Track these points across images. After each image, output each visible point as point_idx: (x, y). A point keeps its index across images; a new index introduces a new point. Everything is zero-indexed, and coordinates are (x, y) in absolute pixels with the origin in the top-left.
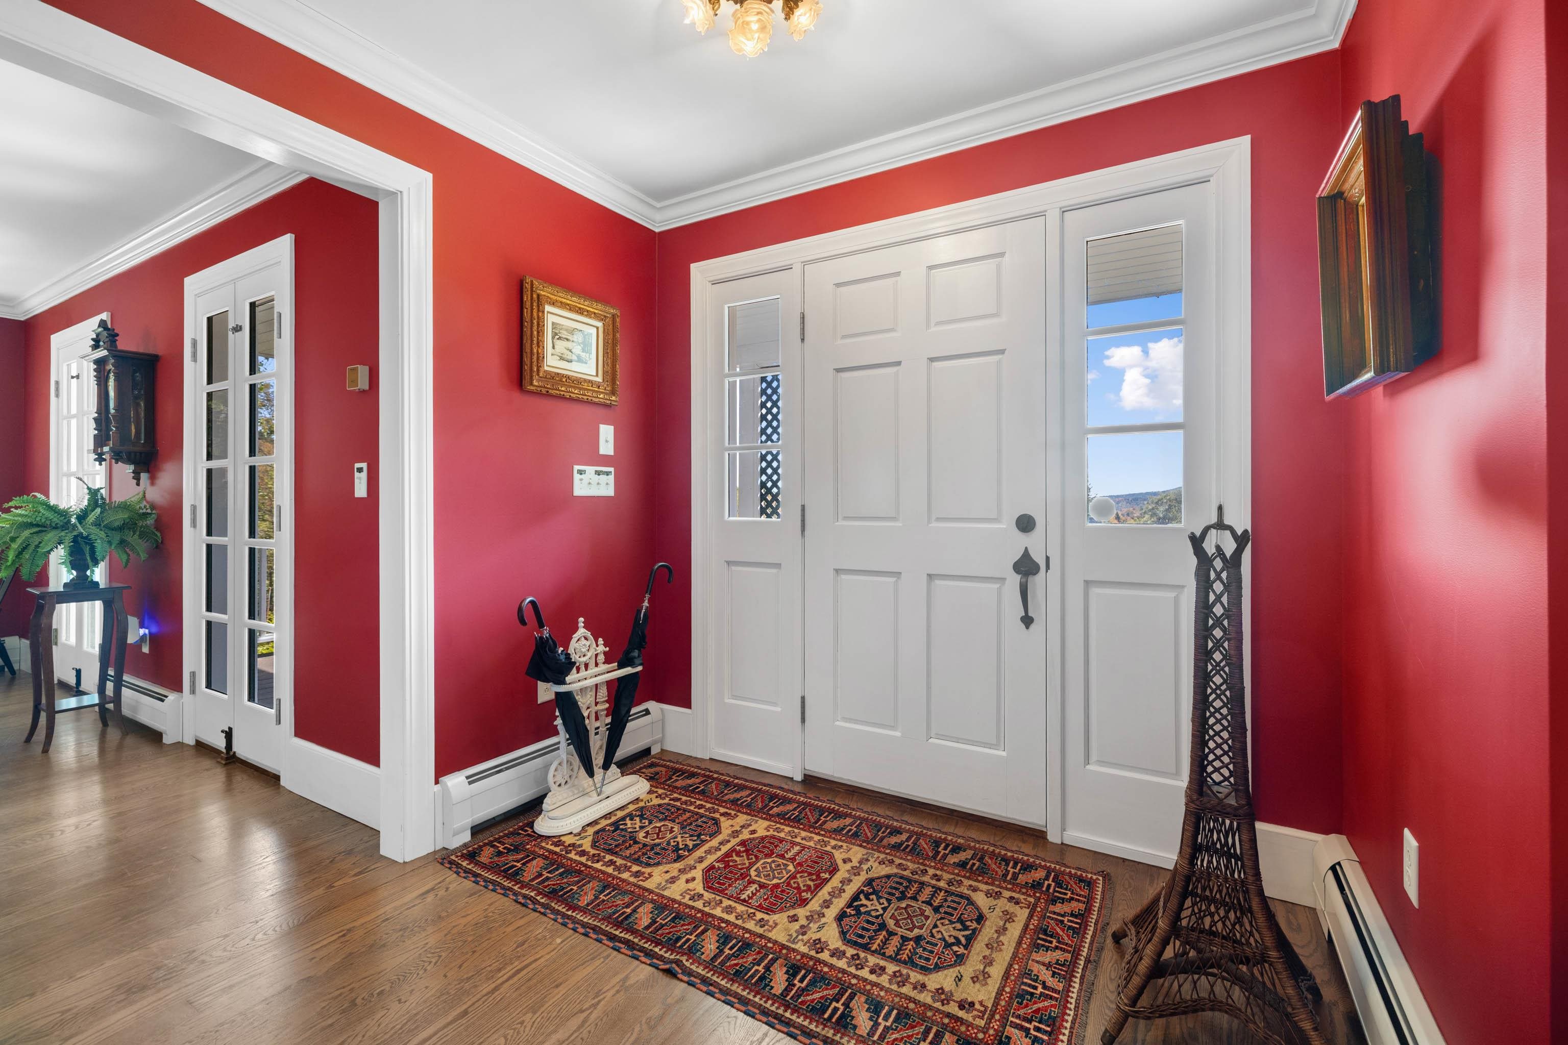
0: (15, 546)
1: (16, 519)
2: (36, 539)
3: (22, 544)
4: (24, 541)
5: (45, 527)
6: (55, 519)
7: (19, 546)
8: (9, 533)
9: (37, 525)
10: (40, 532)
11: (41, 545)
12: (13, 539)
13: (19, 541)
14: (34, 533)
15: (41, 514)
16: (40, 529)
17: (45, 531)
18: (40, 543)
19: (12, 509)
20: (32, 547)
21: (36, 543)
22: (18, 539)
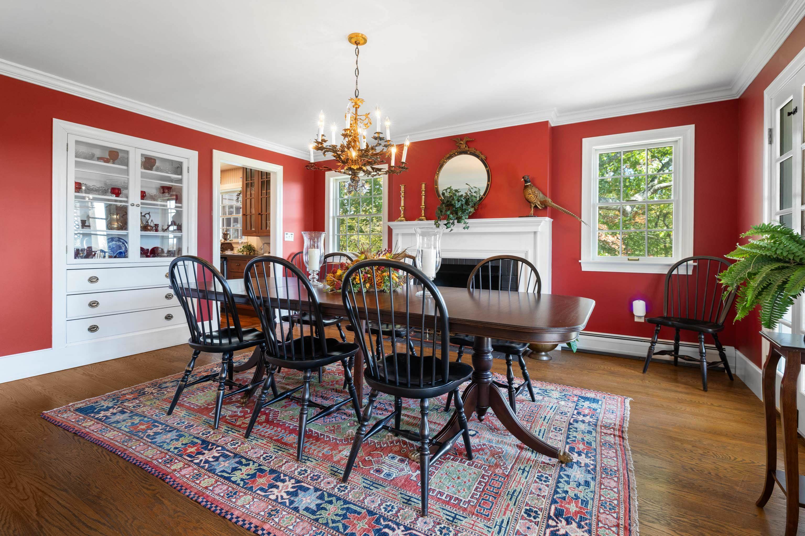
0: (754, 284)
1: (754, 251)
2: (780, 279)
3: (761, 282)
4: (764, 279)
5: (785, 262)
6: (800, 253)
7: (759, 285)
8: (746, 267)
9: (778, 260)
10: (783, 268)
11: (787, 286)
12: (752, 275)
13: (759, 278)
14: (776, 269)
15: (782, 246)
16: (781, 264)
17: (787, 267)
18: (785, 283)
19: (750, 240)
20: (775, 287)
21: (779, 283)
22: (757, 276)
